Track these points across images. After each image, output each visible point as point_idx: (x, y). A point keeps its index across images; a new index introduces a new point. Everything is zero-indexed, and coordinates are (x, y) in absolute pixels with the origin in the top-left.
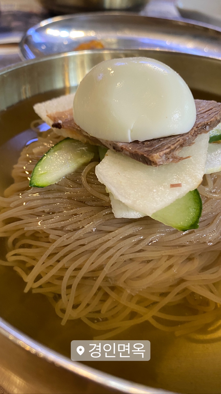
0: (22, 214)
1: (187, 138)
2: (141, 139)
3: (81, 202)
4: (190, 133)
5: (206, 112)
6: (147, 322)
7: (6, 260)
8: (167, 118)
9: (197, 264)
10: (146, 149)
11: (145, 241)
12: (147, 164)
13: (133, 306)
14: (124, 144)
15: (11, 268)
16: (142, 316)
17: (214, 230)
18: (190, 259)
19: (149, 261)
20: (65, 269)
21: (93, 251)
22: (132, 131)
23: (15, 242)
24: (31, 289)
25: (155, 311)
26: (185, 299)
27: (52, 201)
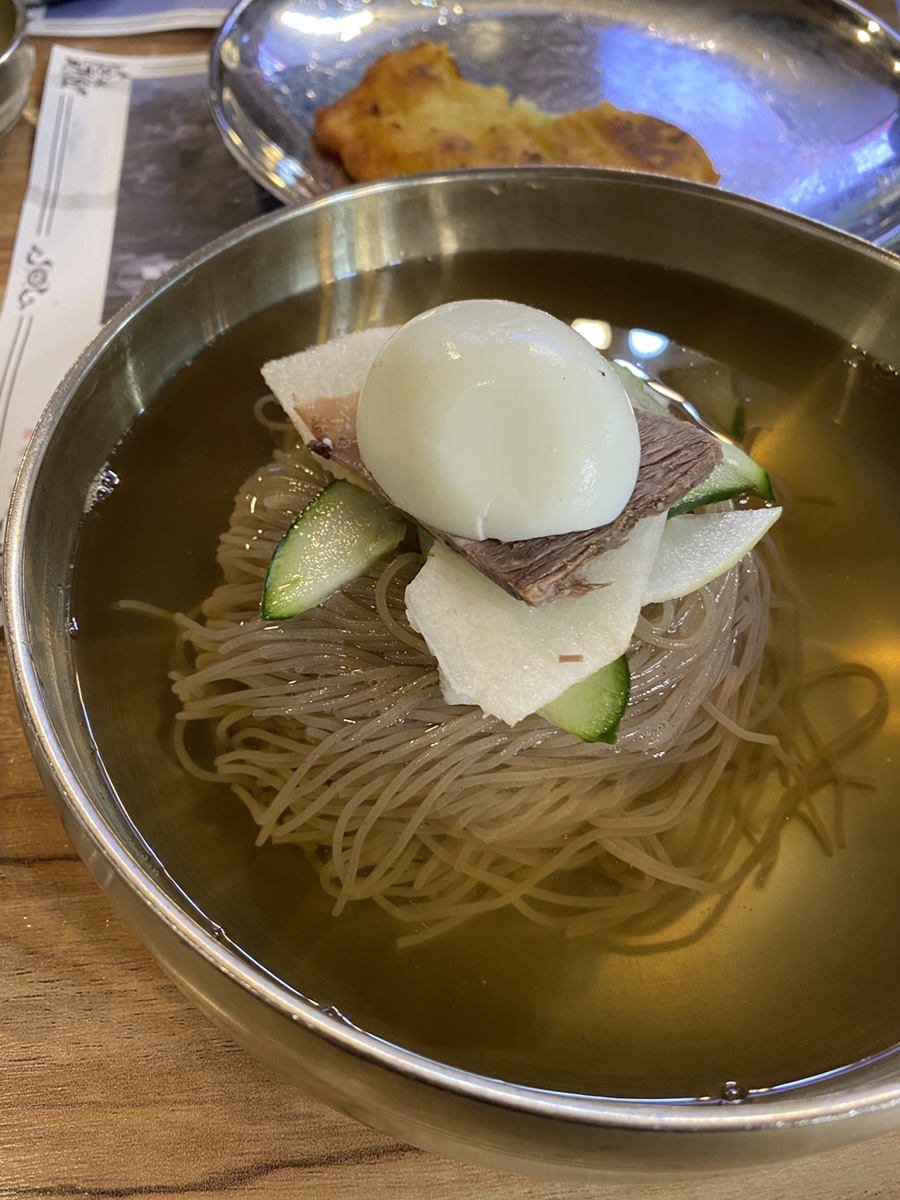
0: (250, 674)
1: (608, 539)
2: (506, 538)
3: (373, 652)
4: (615, 525)
5: (663, 460)
6: (510, 908)
7: (214, 770)
8: (562, 500)
9: (620, 794)
10: (516, 564)
11: (511, 747)
12: (516, 597)
13: (480, 875)
14: (469, 542)
15: (224, 788)
16: (499, 895)
17: (664, 724)
18: (607, 783)
19: (514, 791)
20: (339, 802)
21: (399, 766)
22: (485, 520)
23: (232, 731)
24: (270, 839)
25: (527, 888)
26: (596, 860)
27: (309, 648)
